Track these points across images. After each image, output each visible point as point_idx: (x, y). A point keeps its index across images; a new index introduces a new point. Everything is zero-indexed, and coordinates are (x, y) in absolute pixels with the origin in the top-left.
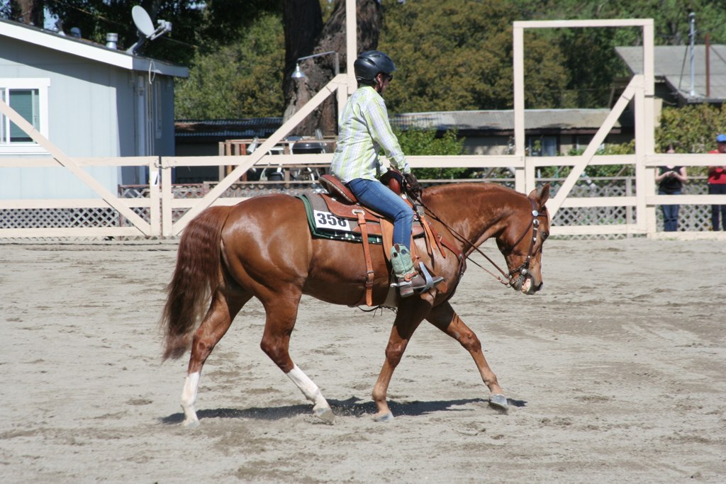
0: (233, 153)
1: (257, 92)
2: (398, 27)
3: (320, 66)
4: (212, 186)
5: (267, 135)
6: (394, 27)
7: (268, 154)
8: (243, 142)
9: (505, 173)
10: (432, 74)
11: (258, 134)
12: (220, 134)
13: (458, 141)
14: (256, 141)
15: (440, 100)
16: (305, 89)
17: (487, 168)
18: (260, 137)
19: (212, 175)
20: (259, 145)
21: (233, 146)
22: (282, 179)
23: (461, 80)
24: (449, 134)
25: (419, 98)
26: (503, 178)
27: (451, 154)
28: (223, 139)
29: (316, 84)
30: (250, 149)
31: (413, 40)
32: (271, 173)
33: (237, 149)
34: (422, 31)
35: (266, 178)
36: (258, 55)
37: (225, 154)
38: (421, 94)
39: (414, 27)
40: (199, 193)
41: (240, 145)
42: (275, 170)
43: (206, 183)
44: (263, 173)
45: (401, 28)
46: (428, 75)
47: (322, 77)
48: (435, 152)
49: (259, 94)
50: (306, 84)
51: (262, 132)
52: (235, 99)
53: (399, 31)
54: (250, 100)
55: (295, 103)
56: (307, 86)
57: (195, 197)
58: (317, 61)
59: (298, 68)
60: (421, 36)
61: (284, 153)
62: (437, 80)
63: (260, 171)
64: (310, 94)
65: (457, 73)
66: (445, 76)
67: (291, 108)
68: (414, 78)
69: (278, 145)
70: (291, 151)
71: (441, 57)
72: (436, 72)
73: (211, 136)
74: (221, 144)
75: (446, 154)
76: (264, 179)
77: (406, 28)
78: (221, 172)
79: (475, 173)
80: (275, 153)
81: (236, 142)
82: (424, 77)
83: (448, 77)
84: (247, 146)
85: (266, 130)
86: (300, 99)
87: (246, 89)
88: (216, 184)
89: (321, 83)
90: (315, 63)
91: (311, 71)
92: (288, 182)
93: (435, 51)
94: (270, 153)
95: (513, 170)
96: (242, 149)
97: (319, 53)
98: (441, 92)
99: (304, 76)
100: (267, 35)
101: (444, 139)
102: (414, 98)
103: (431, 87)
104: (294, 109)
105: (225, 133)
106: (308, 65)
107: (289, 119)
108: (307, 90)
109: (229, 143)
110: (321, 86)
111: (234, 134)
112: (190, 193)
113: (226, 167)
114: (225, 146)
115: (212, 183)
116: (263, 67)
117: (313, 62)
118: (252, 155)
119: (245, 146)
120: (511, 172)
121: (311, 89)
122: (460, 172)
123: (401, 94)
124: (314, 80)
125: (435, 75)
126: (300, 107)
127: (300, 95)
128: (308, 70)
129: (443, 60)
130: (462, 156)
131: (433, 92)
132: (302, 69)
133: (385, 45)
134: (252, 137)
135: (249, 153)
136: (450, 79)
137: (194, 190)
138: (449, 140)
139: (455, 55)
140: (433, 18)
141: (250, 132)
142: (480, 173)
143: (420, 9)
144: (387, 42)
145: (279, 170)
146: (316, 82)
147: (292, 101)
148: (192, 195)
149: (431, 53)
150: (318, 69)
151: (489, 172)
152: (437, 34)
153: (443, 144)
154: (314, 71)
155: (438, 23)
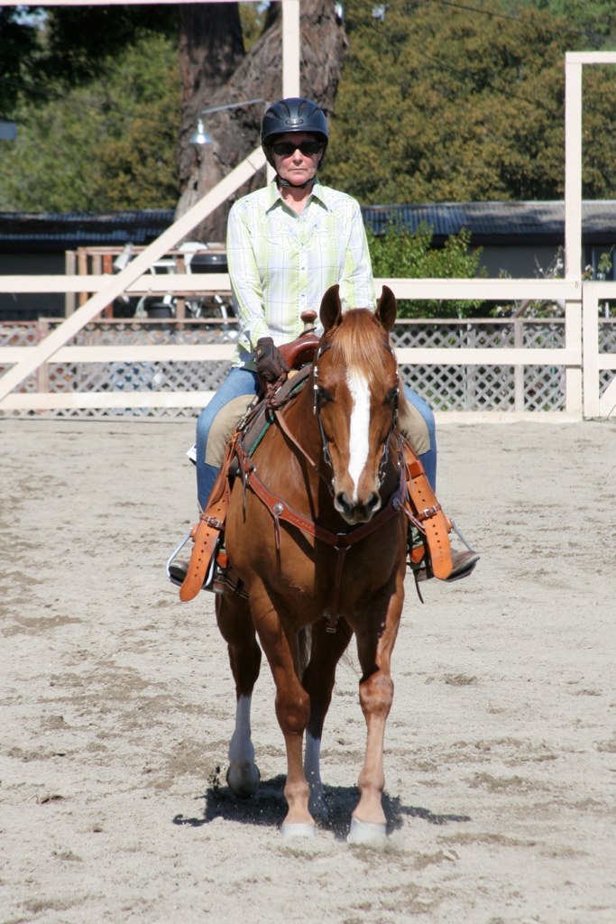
0: (90, 272)
1: (134, 165)
2: (374, 58)
3: (239, 125)
4: (53, 326)
5: (148, 240)
6: (367, 57)
7: (148, 272)
8: (108, 251)
9: (549, 308)
10: (430, 137)
11: (133, 238)
12: (69, 237)
13: (469, 252)
14: (129, 249)
15: (444, 181)
16: (213, 163)
17: (520, 301)
18: (136, 243)
19: (53, 306)
20: (133, 258)
21: (90, 259)
22: (171, 315)
23: (481, 148)
24: (455, 241)
25: (408, 177)
26: (546, 317)
27: (458, 276)
28: (74, 246)
29: (233, 154)
30: (119, 264)
31: (400, 80)
32: (153, 304)
33: (97, 264)
34: (415, 63)
35: (145, 314)
36: (138, 102)
37: (77, 272)
38: (412, 171)
39: (401, 58)
40: (31, 338)
41: (102, 257)
42: (160, 299)
43: (43, 322)
44: (141, 304)
45: (380, 60)
46: (424, 139)
47: (241, 142)
48: (432, 273)
49: (138, 169)
50: (215, 154)
51: (141, 235)
52: (97, 176)
53: (377, 64)
54: (122, 178)
55: (195, 186)
56: (216, 158)
57: (24, 344)
58: (234, 115)
59: (201, 128)
60: (413, 73)
61: (176, 270)
62: (439, 148)
63: (135, 300)
64: (222, 170)
65: (473, 136)
66: (452, 139)
67: (188, 194)
68: (399, 144)
69: (166, 257)
70: (189, 269)
71: (446, 109)
72: (437, 134)
73: (55, 241)
74: (70, 255)
75: (450, 275)
76: (141, 315)
77: (388, 60)
78: (70, 302)
79: (499, 309)
80: (161, 271)
81: (96, 252)
82: (417, 141)
83: (458, 143)
84: (115, 258)
85: (147, 230)
86: (204, 179)
87: (117, 159)
88: (60, 323)
89: (241, 153)
90: (231, 118)
91: (224, 133)
92: (181, 320)
93: (435, 99)
94: (153, 271)
95: (562, 303)
96: (106, 264)
97: (237, 101)
98: (446, 168)
99: (211, 140)
100: (152, 69)
101: (446, 250)
102: (400, 178)
103: (427, 158)
104: (194, 197)
105: (79, 236)
106: (219, 122)
107: (185, 212)
108: (217, 164)
109: (83, 253)
110: (240, 158)
111: (94, 237)
112: (16, 338)
113: (77, 295)
114: (77, 258)
115: (53, 320)
116: (145, 123)
117: (227, 117)
118: (120, 274)
119: (110, 258)
120: (559, 307)
121: (223, 164)
122: (472, 308)
123: (377, 171)
124: (228, 149)
125: (436, 139)
126: (203, 194)
127: (204, 173)
128: (218, 131)
129: (449, 114)
130: (475, 280)
131: (432, 167)
132: (209, 129)
133: (353, 87)
134: (121, 243)
135: (116, 271)
136: (460, 147)
137: (23, 333)
138: (454, 252)
139: (469, 106)
140: (434, 44)
141: (119, 235)
142: (508, 308)
143: (412, 27)
144: (356, 82)
145: (167, 301)
146: (232, 150)
147: (191, 183)
148: (20, 341)
149: (428, 101)
150: (236, 128)
151: (522, 306)
152: (441, 69)
153: (443, 258)
154: (229, 132)
155: (442, 51)
